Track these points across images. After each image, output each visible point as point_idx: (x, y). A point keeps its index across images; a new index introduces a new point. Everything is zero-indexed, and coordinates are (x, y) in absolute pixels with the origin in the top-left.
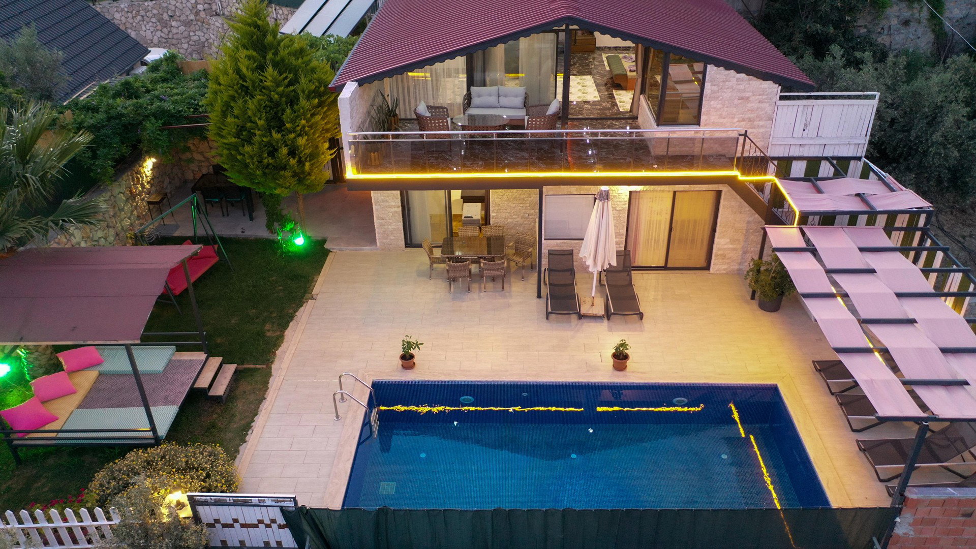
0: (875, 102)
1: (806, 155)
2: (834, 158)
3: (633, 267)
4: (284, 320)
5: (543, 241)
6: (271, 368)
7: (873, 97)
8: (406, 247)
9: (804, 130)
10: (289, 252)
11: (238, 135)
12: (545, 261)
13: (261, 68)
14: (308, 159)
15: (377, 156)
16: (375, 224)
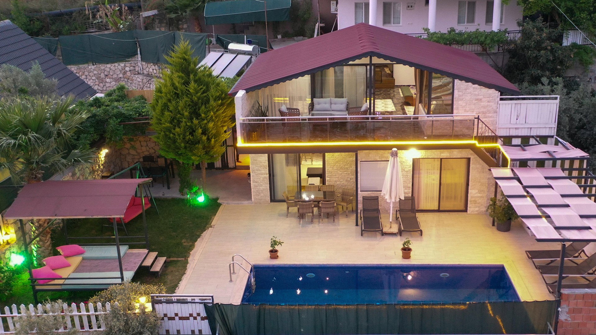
0: (558, 101)
1: (520, 135)
2: (538, 136)
3: (417, 210)
4: (194, 237)
5: (359, 192)
6: (187, 260)
7: (556, 98)
8: (271, 202)
9: (517, 119)
10: (195, 204)
11: (171, 122)
12: (360, 206)
13: (187, 83)
14: (213, 137)
15: (256, 135)
16: (251, 186)
